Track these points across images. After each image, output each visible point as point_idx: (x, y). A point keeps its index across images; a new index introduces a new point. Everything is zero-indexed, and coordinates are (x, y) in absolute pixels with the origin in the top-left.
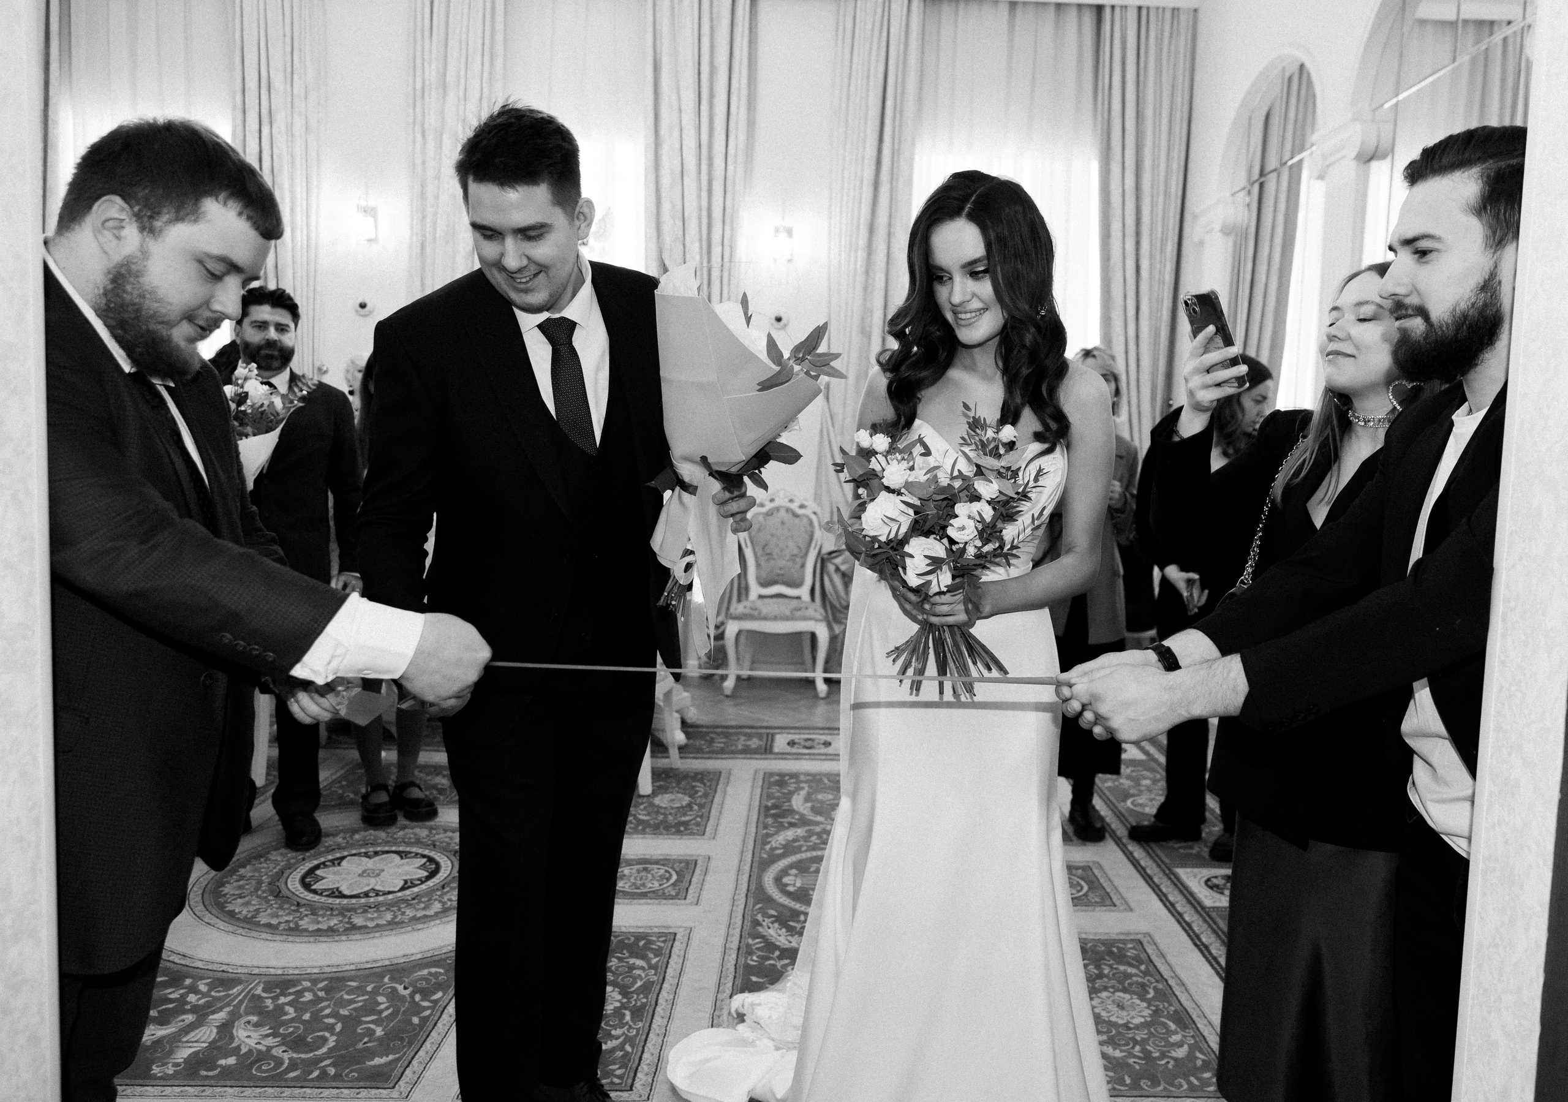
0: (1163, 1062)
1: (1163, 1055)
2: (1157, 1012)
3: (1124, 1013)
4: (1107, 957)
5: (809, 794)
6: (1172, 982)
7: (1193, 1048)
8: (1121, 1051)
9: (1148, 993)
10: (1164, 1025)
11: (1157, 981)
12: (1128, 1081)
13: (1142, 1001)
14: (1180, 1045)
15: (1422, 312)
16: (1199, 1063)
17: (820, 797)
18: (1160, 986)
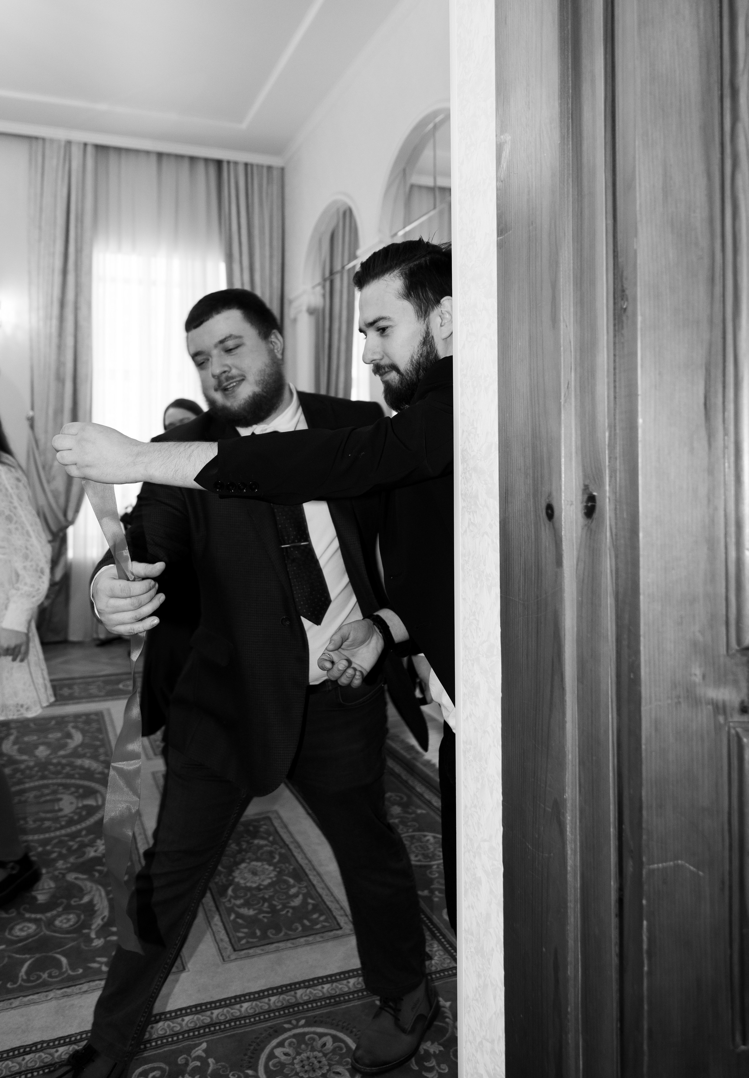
0: (284, 912)
1: (285, 906)
2: (280, 873)
3: (257, 878)
4: (245, 835)
5: (17, 738)
6: (292, 847)
7: (306, 896)
8: (254, 910)
9: (274, 858)
10: (286, 882)
11: (281, 848)
12: (258, 933)
13: (270, 865)
14: (296, 895)
15: (394, 367)
16: (310, 907)
17: (26, 739)
18: (283, 851)
